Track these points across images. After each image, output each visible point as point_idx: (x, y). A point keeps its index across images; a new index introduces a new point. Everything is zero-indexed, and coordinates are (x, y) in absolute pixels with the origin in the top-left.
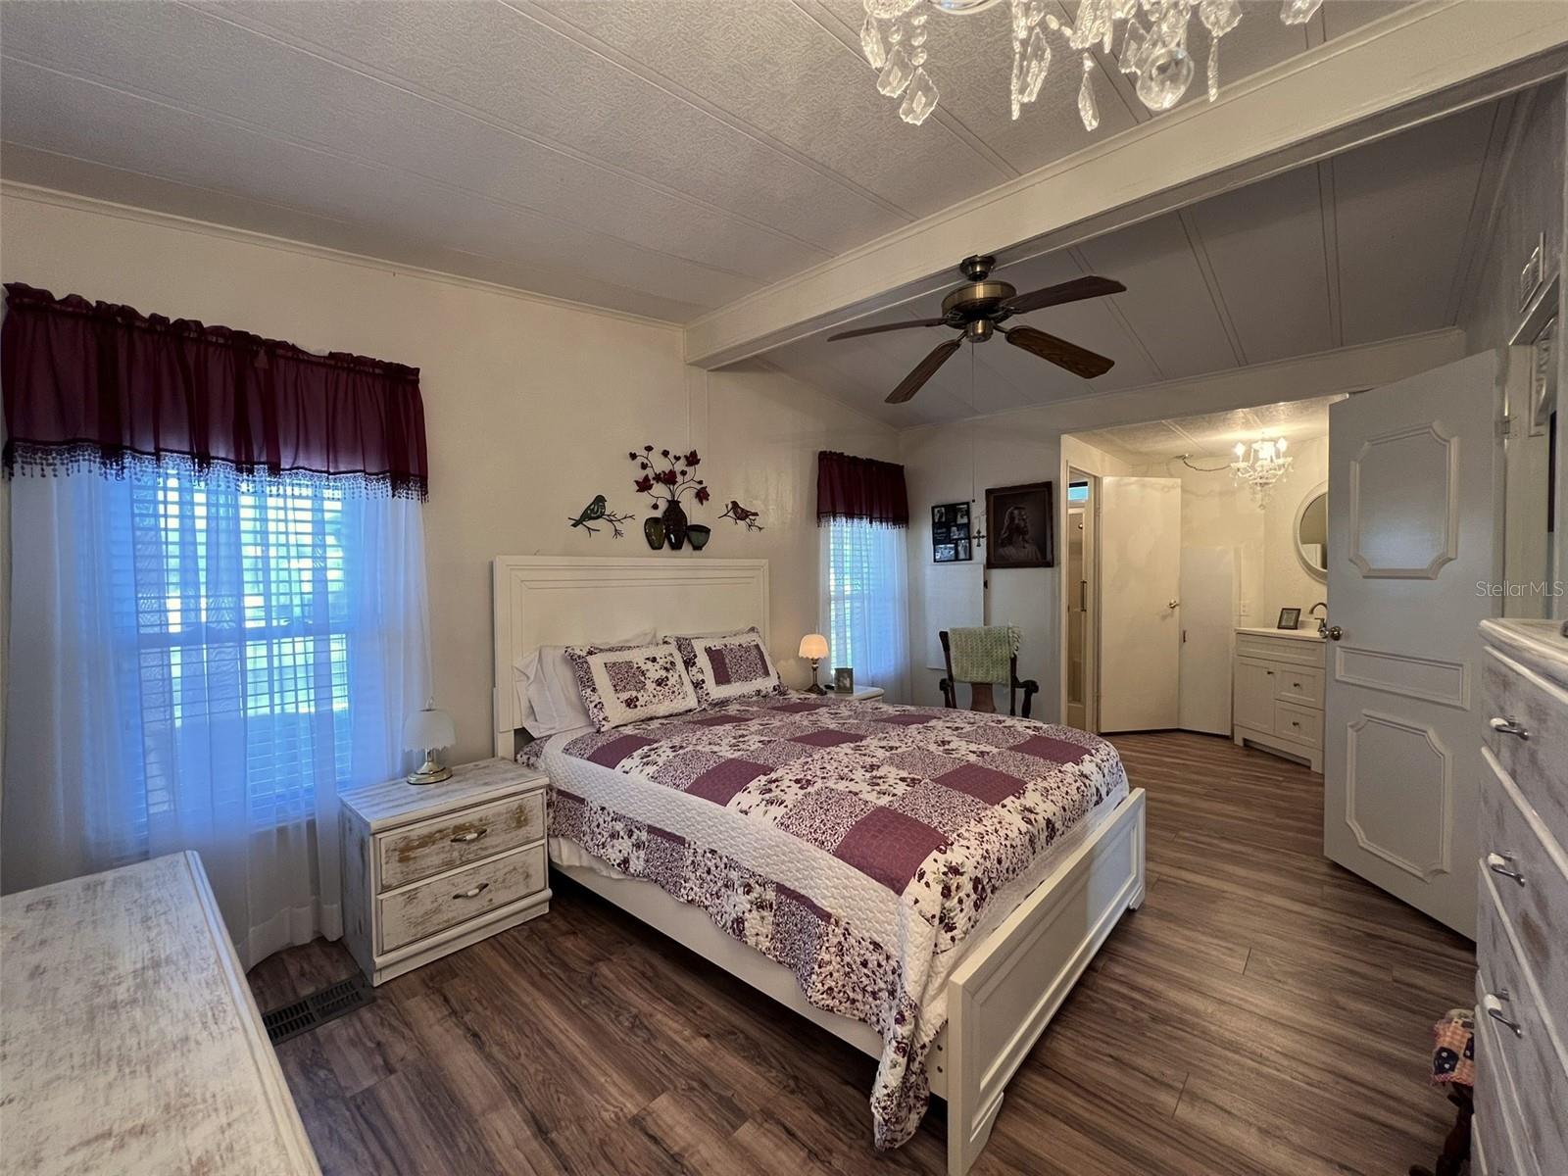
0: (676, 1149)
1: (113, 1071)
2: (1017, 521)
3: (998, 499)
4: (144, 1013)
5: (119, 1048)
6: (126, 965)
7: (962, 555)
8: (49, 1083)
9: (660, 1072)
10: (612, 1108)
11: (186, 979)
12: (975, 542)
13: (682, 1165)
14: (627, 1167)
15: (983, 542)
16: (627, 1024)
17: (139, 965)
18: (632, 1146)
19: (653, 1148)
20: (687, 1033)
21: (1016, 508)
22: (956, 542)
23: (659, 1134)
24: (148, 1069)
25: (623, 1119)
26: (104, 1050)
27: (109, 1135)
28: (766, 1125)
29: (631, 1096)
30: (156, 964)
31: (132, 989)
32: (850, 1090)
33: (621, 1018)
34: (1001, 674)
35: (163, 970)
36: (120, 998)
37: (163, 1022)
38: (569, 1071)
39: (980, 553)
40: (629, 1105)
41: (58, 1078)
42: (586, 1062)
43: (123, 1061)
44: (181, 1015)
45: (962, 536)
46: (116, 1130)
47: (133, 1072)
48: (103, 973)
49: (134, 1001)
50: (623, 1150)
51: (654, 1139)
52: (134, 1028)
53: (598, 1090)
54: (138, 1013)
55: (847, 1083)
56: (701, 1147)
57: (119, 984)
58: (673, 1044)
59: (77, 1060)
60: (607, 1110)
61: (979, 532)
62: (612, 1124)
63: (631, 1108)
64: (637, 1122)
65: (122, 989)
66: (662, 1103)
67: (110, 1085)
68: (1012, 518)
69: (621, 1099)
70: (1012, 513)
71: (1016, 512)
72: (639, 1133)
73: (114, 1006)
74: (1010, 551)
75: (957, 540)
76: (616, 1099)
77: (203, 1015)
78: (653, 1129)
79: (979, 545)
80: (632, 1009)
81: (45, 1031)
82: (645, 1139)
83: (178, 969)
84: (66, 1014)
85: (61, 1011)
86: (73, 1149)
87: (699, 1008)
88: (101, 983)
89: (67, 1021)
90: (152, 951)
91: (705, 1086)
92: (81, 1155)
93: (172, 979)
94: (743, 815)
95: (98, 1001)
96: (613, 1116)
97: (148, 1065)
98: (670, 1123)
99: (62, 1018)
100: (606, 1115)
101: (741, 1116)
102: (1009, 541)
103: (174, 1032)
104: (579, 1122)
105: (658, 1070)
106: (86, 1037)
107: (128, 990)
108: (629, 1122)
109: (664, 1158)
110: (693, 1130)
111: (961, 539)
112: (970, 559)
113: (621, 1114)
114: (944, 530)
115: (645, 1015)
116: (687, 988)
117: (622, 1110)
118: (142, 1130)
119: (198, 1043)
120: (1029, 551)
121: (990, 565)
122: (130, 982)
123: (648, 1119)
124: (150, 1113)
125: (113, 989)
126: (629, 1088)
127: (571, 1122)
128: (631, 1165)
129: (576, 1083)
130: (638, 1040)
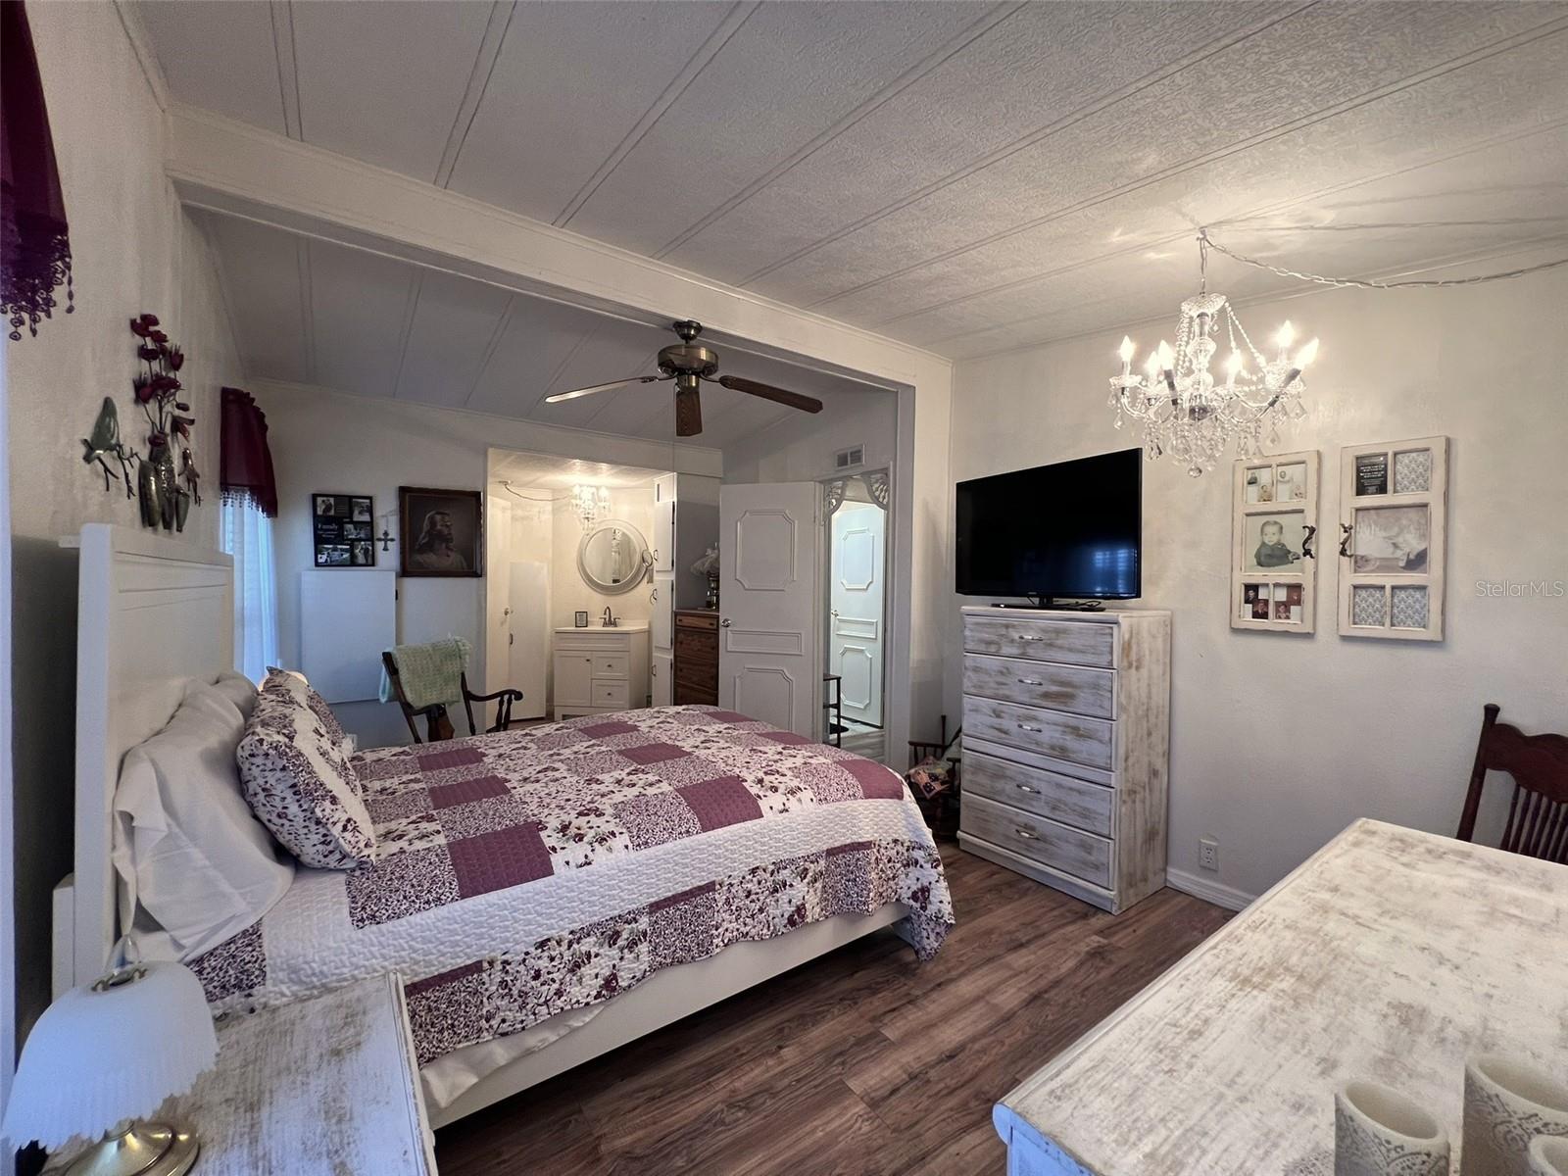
0: (904, 1076)
1: (1335, 943)
2: (439, 527)
3: (413, 500)
4: (1290, 957)
5: (1322, 951)
6: (1262, 1001)
7: (361, 559)
8: (1372, 965)
9: (820, 1085)
10: (857, 1125)
11: (1244, 955)
12: (380, 545)
13: (920, 1073)
14: (920, 1111)
15: (394, 547)
16: (740, 1114)
17: (1255, 992)
18: (901, 1108)
19: (903, 1092)
20: (771, 1062)
21: (438, 513)
22: (352, 543)
23: (890, 1087)
24: (1318, 930)
25: (872, 1114)
26: (1330, 958)
27: (1358, 923)
28: (885, 1021)
29: (846, 1108)
30: (1246, 981)
31: (1279, 979)
32: (857, 975)
33: (727, 1120)
34: (453, 691)
35: (1246, 972)
36: (1293, 980)
37: (1286, 943)
38: (800, 1169)
39: (389, 557)
40: (857, 1110)
41: (1365, 963)
42: (792, 1152)
43: (1325, 944)
44: (1275, 939)
45: (362, 536)
46: (1354, 922)
47: (1326, 935)
48: (1283, 1010)
49: (1287, 969)
50: (904, 1114)
51: (893, 1092)
52: (1305, 953)
53: (832, 1139)
54: (1294, 960)
55: (852, 974)
56: (904, 1060)
57: (1283, 991)
58: (784, 1073)
59: (1349, 964)
60: (860, 1129)
61: (386, 534)
62: (876, 1124)
63: (860, 1108)
64: (874, 1104)
65: (1284, 985)
66: (854, 1084)
67: (1342, 939)
68: (433, 523)
69: (849, 1115)
70: (432, 519)
71: (438, 517)
72: (888, 1102)
73: (1301, 978)
74: (431, 559)
75: (353, 540)
76: (848, 1120)
77: (1265, 929)
78: (885, 1091)
79: (385, 549)
80: (717, 1109)
81: (1354, 1000)
82: (893, 1098)
83: (1240, 965)
84: (1333, 1000)
85: (1334, 1007)
86: (1377, 930)
87: (737, 1050)
88: (1292, 1002)
89: (1336, 994)
90: (1233, 995)
91: (841, 1054)
92: (1376, 926)
93: (1251, 962)
94: (785, 814)
95: (1306, 990)
96: (867, 1123)
97: (1316, 933)
98: (878, 1079)
99: (1338, 999)
100: (866, 1128)
101: (875, 1035)
102: (429, 547)
103: (1289, 935)
104: (870, 1152)
105: (816, 1087)
106: (1333, 973)
107: (1282, 980)
108: (874, 1110)
109: (911, 1085)
110: (886, 1064)
111: (360, 540)
112: (373, 565)
113: (866, 1116)
114: (334, 526)
115: (730, 1097)
116: (700, 1058)
117: (861, 1116)
118: (1343, 914)
119: (1284, 920)
120: (454, 559)
121: (406, 571)
122: (1276, 985)
123: (873, 1095)
124: (1334, 916)
125: (1290, 991)
126: (834, 1111)
127: (870, 1160)
128: (918, 1108)
129: (821, 1159)
130: (769, 1103)
